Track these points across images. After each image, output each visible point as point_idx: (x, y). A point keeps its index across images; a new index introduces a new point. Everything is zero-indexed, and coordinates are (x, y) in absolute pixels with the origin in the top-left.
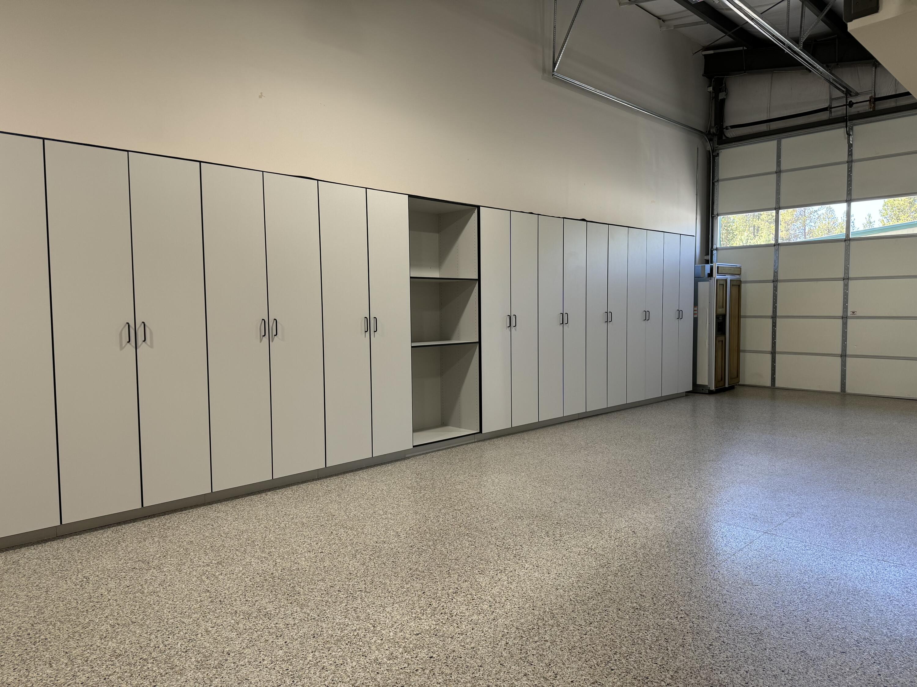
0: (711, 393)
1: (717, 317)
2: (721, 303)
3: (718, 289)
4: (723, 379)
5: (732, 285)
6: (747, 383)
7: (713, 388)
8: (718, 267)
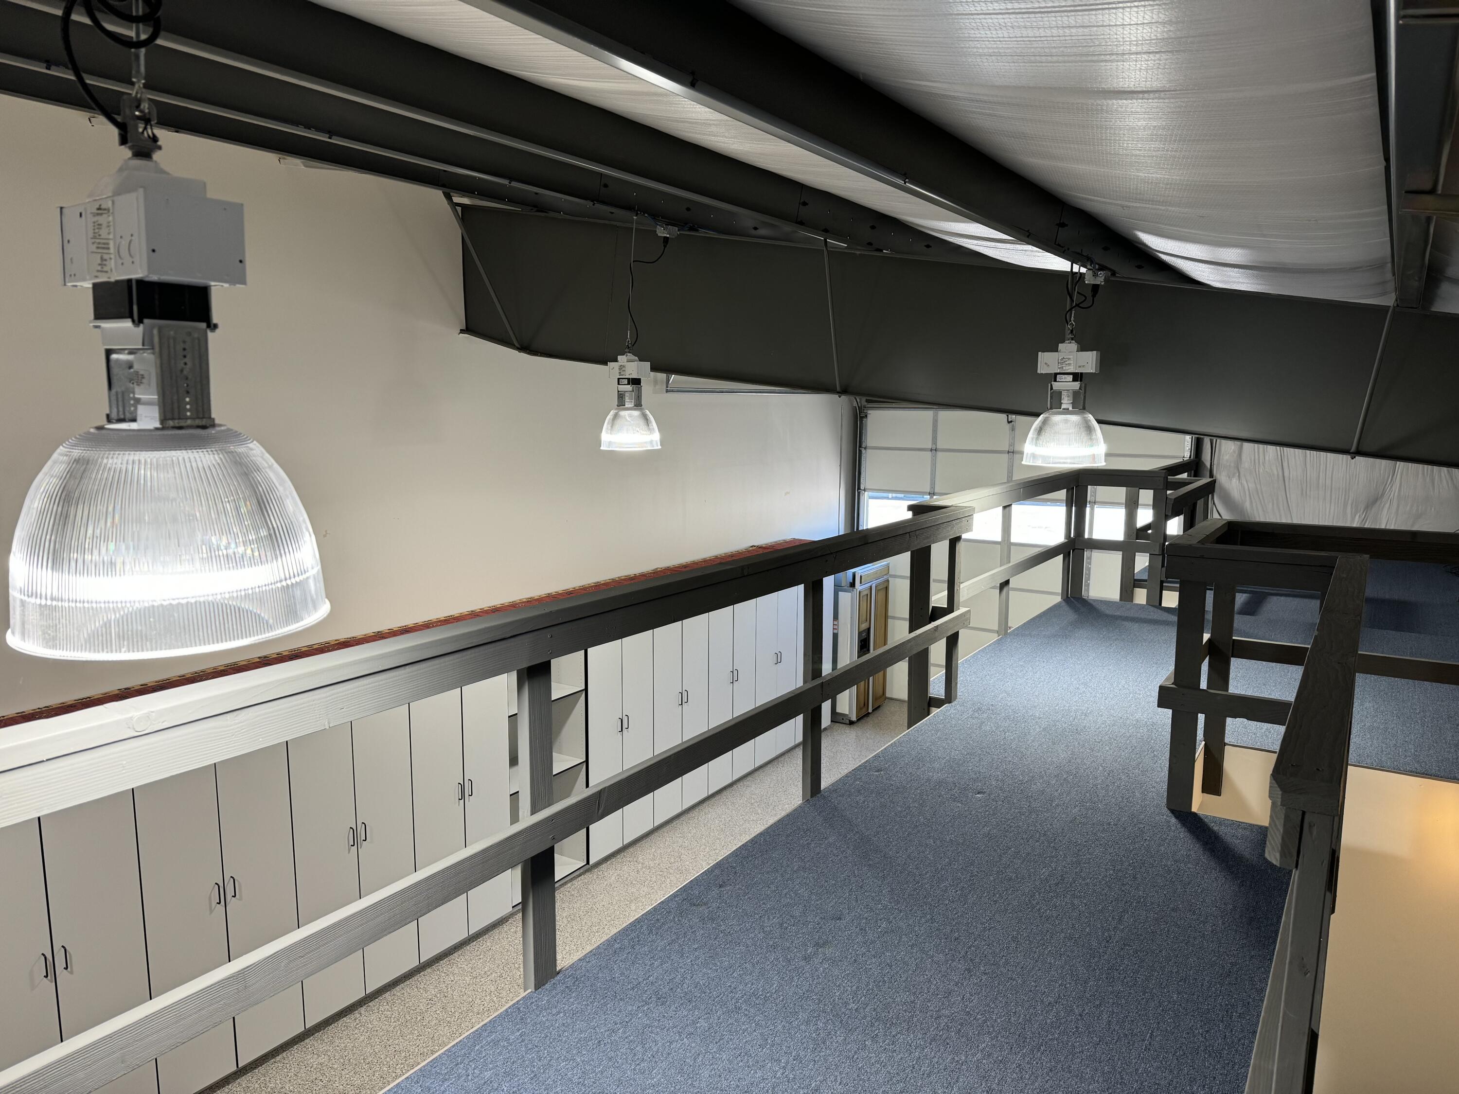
0: (851, 723)
1: (860, 633)
2: (864, 616)
3: (861, 602)
4: (866, 704)
5: (877, 591)
6: (895, 696)
7: (854, 718)
8: (861, 576)
